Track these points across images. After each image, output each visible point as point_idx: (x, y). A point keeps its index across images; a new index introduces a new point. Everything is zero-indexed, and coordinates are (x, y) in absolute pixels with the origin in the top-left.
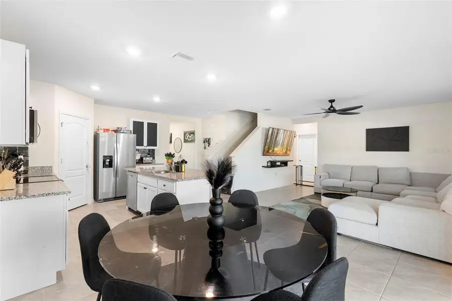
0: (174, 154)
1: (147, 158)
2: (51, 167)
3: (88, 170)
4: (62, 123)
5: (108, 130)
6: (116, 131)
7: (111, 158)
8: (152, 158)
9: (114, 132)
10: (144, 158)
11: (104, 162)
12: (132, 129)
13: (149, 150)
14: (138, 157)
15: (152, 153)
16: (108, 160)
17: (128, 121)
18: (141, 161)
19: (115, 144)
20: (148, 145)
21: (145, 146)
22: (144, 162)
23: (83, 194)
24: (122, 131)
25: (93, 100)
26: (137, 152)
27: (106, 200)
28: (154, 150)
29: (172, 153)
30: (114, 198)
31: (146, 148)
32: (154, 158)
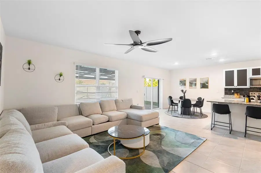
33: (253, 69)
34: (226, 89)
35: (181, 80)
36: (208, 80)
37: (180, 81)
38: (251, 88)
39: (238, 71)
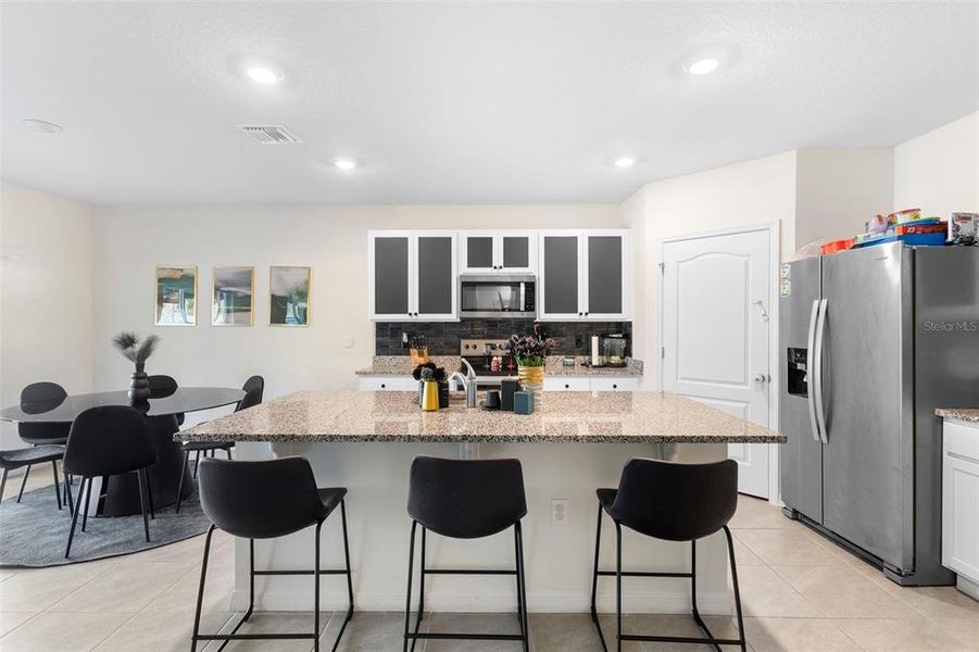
4: (661, 265)
7: (805, 357)
33: (470, 240)
34: (381, 328)
35: (164, 275)
36: (307, 283)
37: (160, 280)
38: (464, 320)
39: (421, 240)
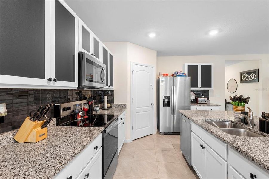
0: (248, 98)
1: (201, 99)
2: (126, 104)
3: (152, 107)
4: (133, 71)
5: (167, 75)
6: (173, 75)
7: (169, 98)
8: (206, 99)
9: (171, 76)
10: (199, 99)
11: (164, 101)
12: (186, 72)
13: (203, 91)
14: (193, 97)
15: (206, 94)
16: (167, 100)
17: (184, 65)
18: (195, 102)
19: (172, 86)
20: (202, 86)
21: (199, 87)
22: (198, 102)
23: (149, 126)
24: (178, 75)
25: (156, 51)
26: (192, 93)
27: (165, 133)
28: (208, 91)
29: (245, 97)
30: (172, 133)
31: (200, 89)
32: (208, 98)
